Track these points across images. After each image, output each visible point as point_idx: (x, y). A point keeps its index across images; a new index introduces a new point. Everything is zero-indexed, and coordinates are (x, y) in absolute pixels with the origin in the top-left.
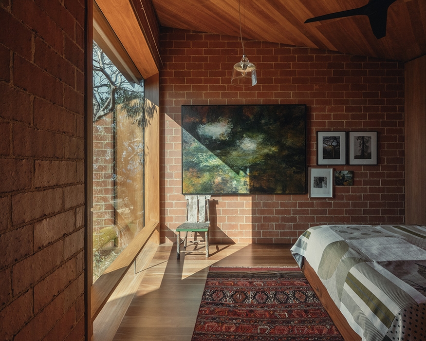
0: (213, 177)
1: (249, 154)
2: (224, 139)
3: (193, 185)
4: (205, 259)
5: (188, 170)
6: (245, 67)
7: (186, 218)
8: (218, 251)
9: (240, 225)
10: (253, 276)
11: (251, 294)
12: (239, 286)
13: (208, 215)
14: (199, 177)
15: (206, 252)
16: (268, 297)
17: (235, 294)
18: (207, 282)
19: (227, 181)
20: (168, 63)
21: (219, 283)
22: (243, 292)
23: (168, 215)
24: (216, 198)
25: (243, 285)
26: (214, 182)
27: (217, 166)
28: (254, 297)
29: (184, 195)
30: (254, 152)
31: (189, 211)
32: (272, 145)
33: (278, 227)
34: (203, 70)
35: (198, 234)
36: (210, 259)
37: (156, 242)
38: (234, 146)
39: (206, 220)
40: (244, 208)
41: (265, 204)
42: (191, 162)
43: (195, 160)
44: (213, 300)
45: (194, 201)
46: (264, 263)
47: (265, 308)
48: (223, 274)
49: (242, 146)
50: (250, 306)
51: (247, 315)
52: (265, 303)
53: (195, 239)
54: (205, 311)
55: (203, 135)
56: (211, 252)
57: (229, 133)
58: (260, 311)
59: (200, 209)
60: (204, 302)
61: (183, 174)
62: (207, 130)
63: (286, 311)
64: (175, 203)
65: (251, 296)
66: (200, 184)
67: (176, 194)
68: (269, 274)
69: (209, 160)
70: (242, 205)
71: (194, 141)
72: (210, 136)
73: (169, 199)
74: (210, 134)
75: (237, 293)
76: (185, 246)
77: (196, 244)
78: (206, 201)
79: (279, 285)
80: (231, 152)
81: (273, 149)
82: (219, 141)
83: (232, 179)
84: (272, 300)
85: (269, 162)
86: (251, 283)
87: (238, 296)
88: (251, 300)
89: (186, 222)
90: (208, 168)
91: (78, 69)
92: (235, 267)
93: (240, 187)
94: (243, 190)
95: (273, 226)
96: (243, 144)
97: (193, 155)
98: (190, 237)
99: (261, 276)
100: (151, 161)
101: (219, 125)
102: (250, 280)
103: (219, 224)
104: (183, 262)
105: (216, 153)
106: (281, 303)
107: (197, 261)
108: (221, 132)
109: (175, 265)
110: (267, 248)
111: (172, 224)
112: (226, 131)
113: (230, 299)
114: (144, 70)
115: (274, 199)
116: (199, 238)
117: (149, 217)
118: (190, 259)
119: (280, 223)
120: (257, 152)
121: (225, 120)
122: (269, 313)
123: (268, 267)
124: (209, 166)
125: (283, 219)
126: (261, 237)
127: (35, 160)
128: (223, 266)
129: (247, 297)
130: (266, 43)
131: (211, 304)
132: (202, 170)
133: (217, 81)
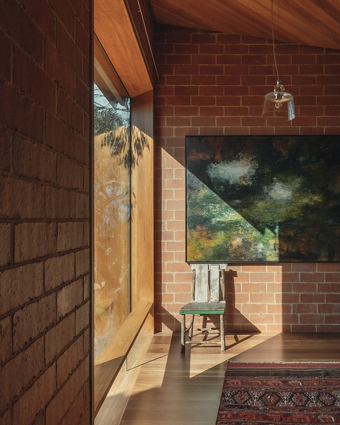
0: (230, 238)
1: (281, 206)
2: (245, 184)
3: (202, 249)
4: (220, 353)
5: (194, 227)
6: (279, 97)
7: (192, 297)
8: (238, 342)
9: (269, 306)
10: (288, 374)
11: (285, 396)
12: (269, 385)
13: (223, 292)
14: (210, 238)
15: (221, 342)
16: (308, 399)
17: (263, 395)
18: (225, 381)
19: (250, 244)
20: (166, 75)
21: (242, 382)
22: (274, 393)
23: (166, 292)
24: (234, 268)
25: (274, 384)
26: (231, 245)
27: (236, 223)
28: (290, 399)
29: (189, 263)
30: (289, 202)
31: (196, 286)
32: (314, 193)
33: (322, 308)
34: (216, 86)
35: (208, 319)
36: (228, 353)
37: (149, 330)
38: (260, 194)
39: (221, 299)
40: (275, 282)
41: (304, 277)
42: (199, 216)
43: (204, 213)
44: (236, 402)
45: (203, 271)
46: (303, 358)
47: (305, 412)
48: (247, 371)
49: (272, 194)
50: (285, 409)
51: (281, 420)
52: (304, 406)
53: (204, 326)
54: (226, 415)
55: (216, 178)
56: (229, 343)
57: (253, 176)
58: (297, 414)
59: (211, 283)
60: (224, 405)
61: (188, 234)
62: (221, 172)
63: (332, 415)
64: (177, 275)
65: (285, 398)
66: (212, 247)
67: (177, 262)
68: (309, 372)
69: (224, 214)
70: (271, 277)
71: (203, 186)
72: (226, 180)
73: (168, 270)
74: (226, 177)
75: (267, 395)
76: (190, 336)
77: (206, 333)
78: (220, 273)
79: (323, 385)
80: (255, 202)
81: (316, 198)
82: (239, 187)
83: (256, 240)
84: (315, 402)
85: (310, 216)
86: (285, 382)
87: (269, 397)
88: (286, 402)
89: (192, 301)
90: (223, 225)
91: (85, 112)
92: (262, 362)
93: (268, 253)
94: (272, 256)
95: (315, 307)
96: (273, 191)
97: (202, 207)
98: (198, 324)
99: (298, 374)
100: (141, 215)
101: (238, 163)
102: (284, 379)
103: (239, 305)
104: (190, 356)
105: (234, 204)
106: (326, 405)
107: (209, 355)
108: (242, 174)
109: (178, 360)
110: (307, 339)
111: (172, 305)
112: (249, 173)
113: (258, 401)
114: (133, 86)
115: (316, 269)
116: (210, 325)
117: (138, 294)
118: (200, 353)
119: (325, 303)
120: (292, 202)
121: (248, 157)
122: (310, 418)
123: (309, 362)
124: (224, 223)
125: (330, 298)
126: (297, 323)
127: (57, 223)
128: (247, 362)
129: (280, 399)
130: (306, 47)
131: (234, 406)
132: (214, 229)
133: (236, 102)
